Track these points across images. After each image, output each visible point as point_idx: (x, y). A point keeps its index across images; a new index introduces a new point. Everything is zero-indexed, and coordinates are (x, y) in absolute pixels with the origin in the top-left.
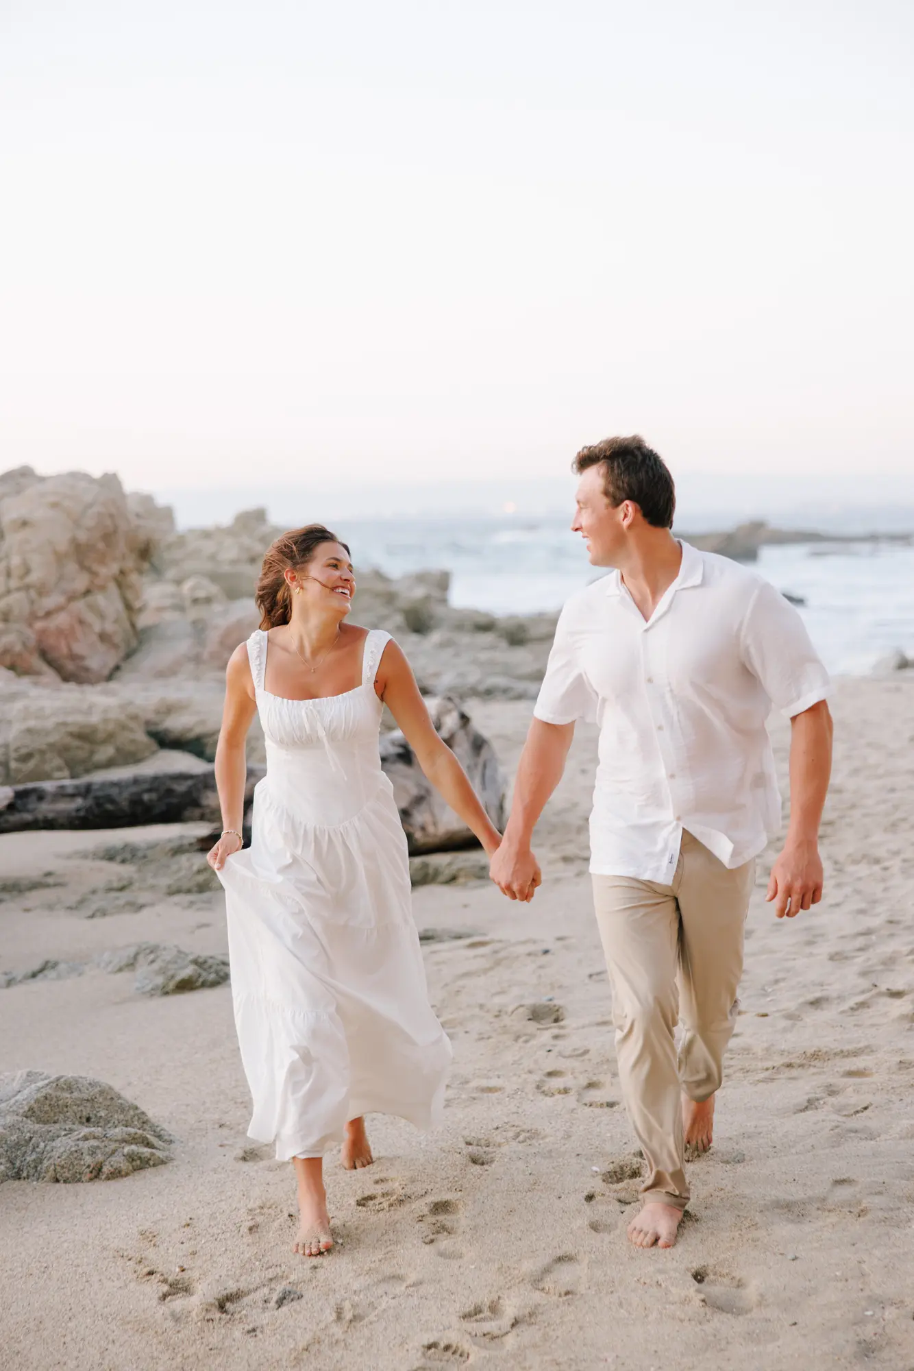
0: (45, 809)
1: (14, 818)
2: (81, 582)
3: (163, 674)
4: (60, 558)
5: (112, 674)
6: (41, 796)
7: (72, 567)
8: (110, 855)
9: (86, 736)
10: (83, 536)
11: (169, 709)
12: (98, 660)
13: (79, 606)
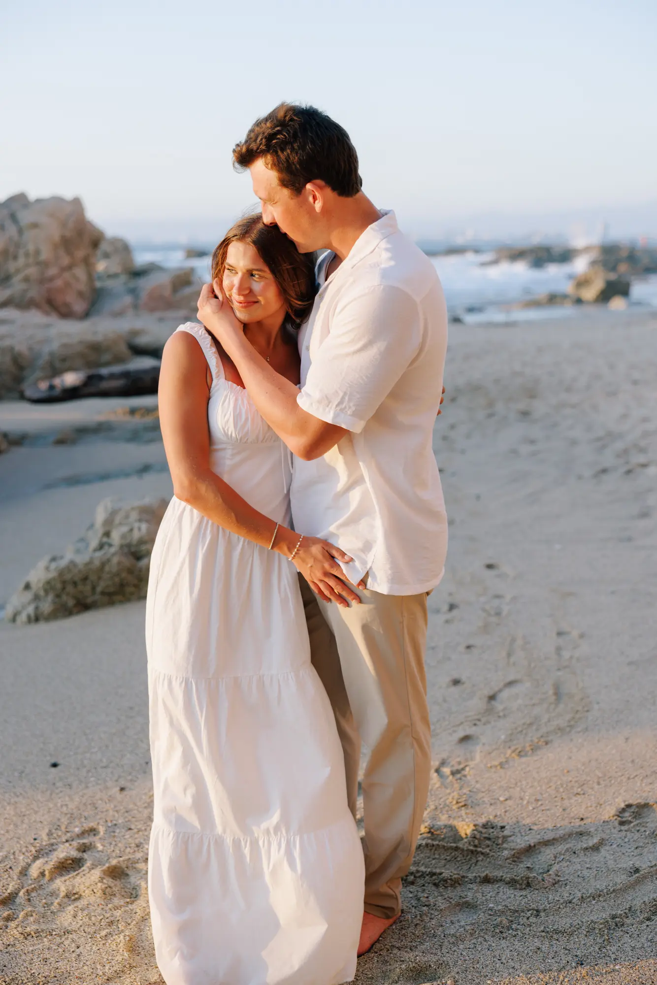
0: (105, 385)
1: (92, 389)
2: (66, 261)
3: (119, 314)
4: (56, 247)
5: (86, 315)
6: (100, 378)
7: (62, 252)
8: (133, 411)
9: (96, 348)
10: (68, 234)
11: (135, 333)
12: (79, 306)
13: (67, 275)
